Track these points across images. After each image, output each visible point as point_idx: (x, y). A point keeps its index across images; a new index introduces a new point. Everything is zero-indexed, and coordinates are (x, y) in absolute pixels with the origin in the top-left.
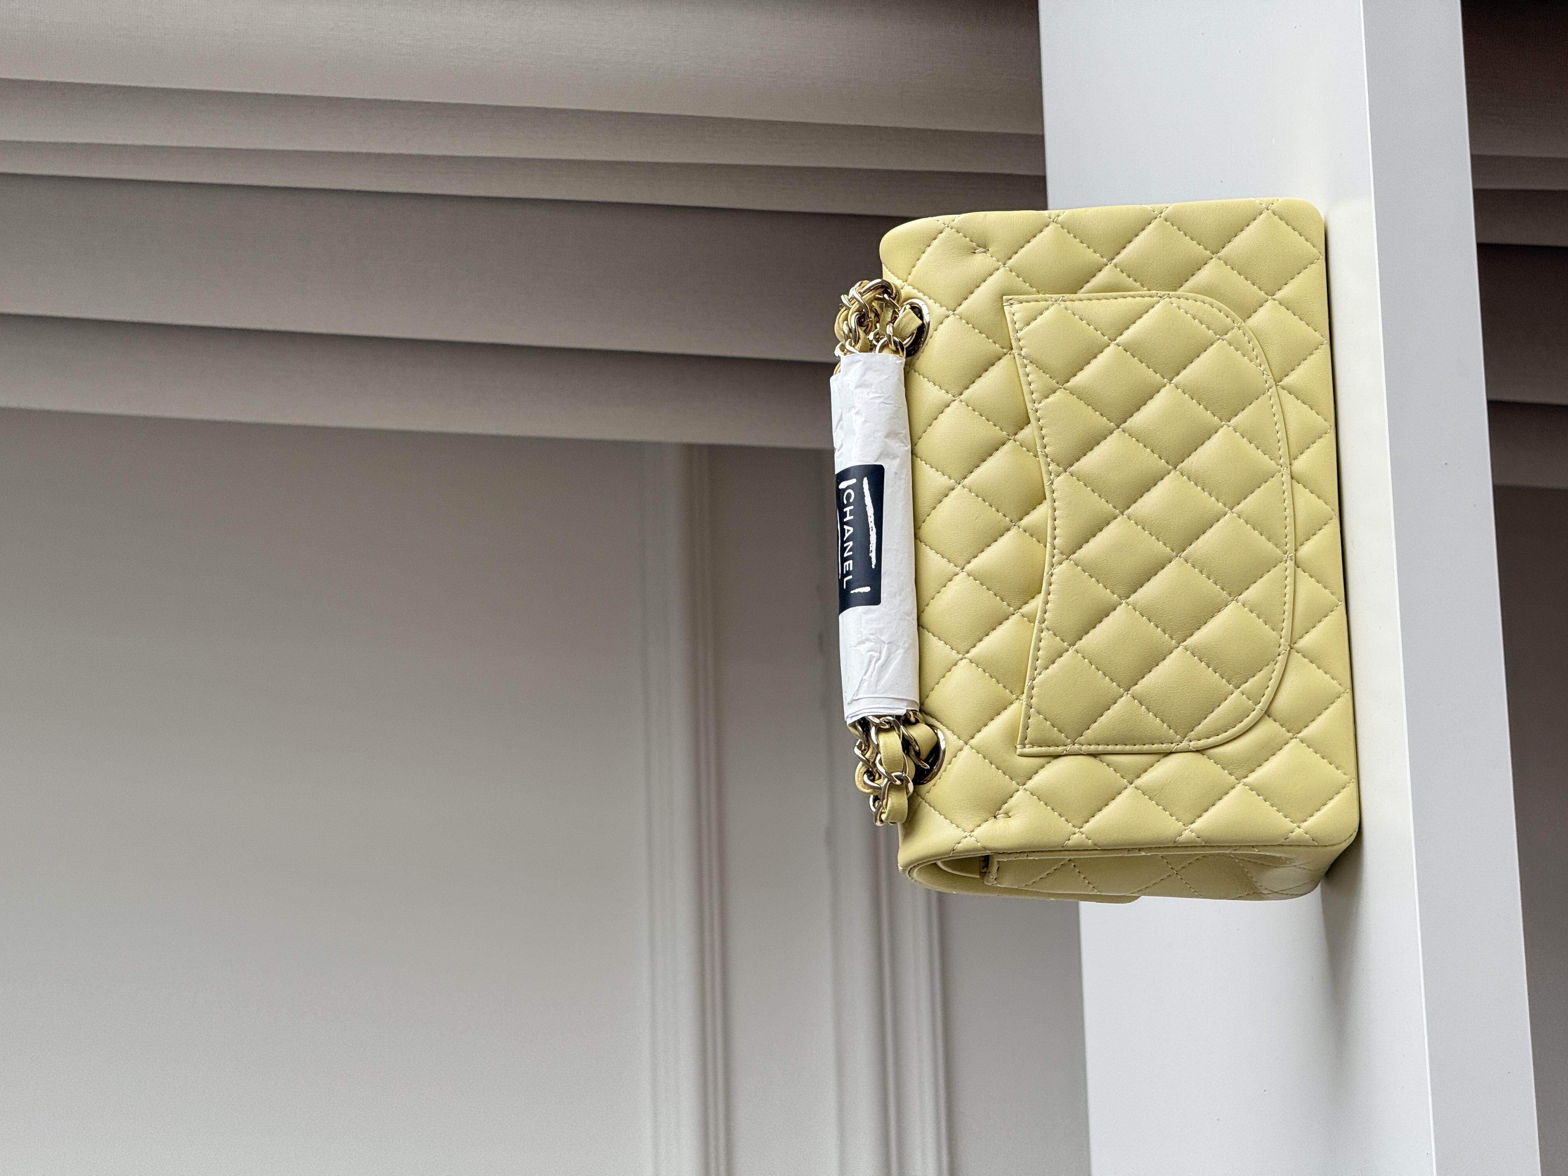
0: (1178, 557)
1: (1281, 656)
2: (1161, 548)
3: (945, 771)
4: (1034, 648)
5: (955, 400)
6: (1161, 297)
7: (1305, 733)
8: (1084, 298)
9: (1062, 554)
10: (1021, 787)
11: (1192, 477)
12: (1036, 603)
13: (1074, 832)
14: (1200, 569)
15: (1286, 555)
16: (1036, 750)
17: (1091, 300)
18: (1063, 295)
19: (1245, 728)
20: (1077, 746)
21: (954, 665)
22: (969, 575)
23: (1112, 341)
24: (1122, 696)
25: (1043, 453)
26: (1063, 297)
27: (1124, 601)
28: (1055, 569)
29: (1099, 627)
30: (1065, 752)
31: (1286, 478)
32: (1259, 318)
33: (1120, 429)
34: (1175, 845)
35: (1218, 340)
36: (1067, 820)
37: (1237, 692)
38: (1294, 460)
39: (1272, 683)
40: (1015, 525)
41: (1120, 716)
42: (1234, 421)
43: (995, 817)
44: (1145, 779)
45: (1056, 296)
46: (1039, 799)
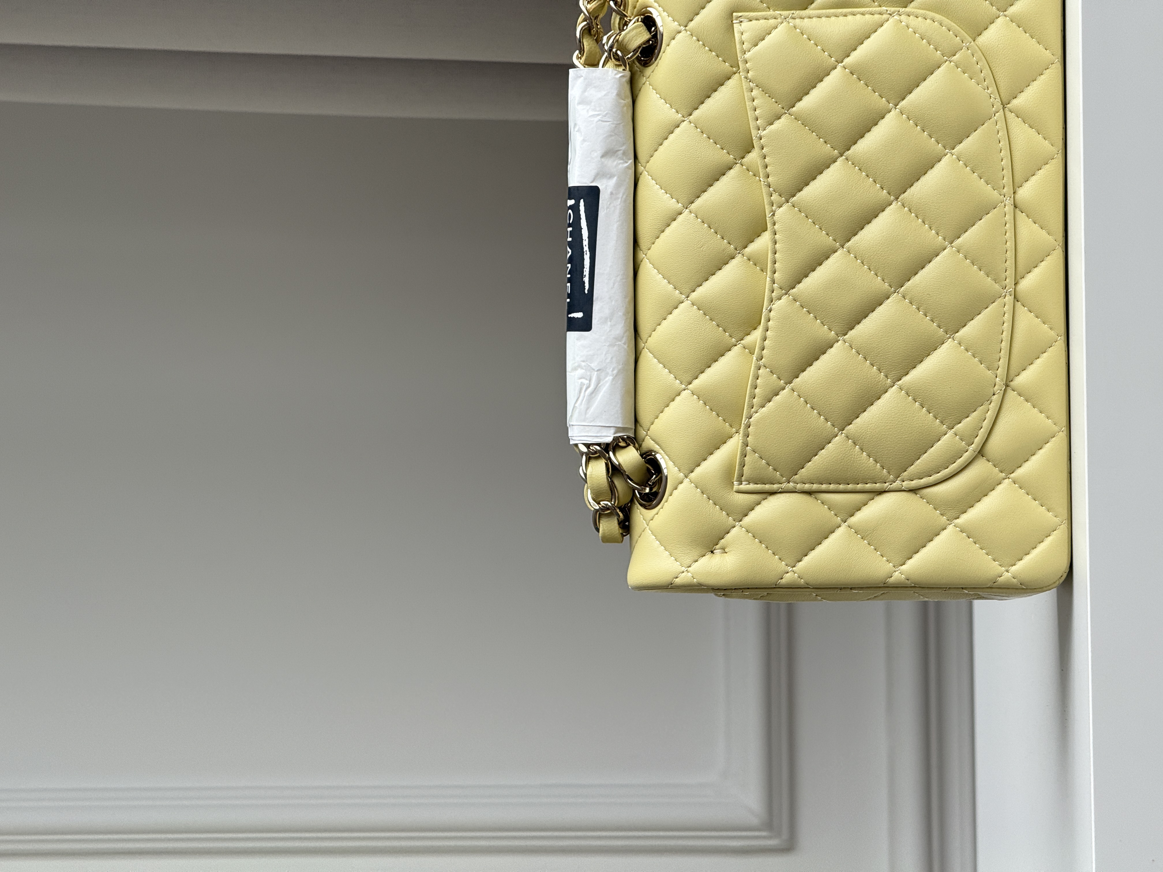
0: (896, 294)
1: (996, 396)
2: (879, 284)
3: (666, 501)
4: (751, 385)
5: (685, 121)
6: (891, 15)
7: (1019, 472)
8: (813, 16)
9: (781, 289)
10: (737, 523)
11: (912, 208)
12: (756, 335)
13: (787, 571)
14: (917, 306)
15: (1005, 290)
16: (752, 487)
17: (821, 18)
18: (792, 12)
19: (957, 469)
20: (791, 484)
21: (677, 396)
22: (693, 304)
23: (839, 63)
24: (837, 436)
25: (766, 183)
26: (793, 14)
27: (841, 338)
28: (774, 304)
29: (816, 364)
30: (780, 489)
31: (1009, 209)
32: (989, 37)
33: (843, 157)
34: (885, 585)
35: (946, 62)
36: (780, 559)
37: (950, 433)
38: (1019, 188)
39: (986, 424)
40: (739, 253)
41: (833, 456)
42: (959, 148)
43: (712, 552)
44: (859, 516)
45: (785, 13)
46: (754, 537)
